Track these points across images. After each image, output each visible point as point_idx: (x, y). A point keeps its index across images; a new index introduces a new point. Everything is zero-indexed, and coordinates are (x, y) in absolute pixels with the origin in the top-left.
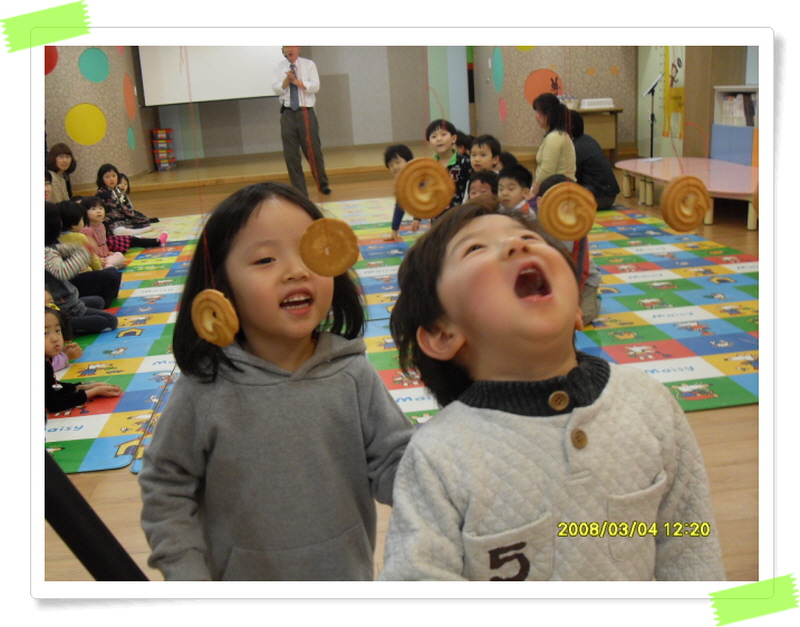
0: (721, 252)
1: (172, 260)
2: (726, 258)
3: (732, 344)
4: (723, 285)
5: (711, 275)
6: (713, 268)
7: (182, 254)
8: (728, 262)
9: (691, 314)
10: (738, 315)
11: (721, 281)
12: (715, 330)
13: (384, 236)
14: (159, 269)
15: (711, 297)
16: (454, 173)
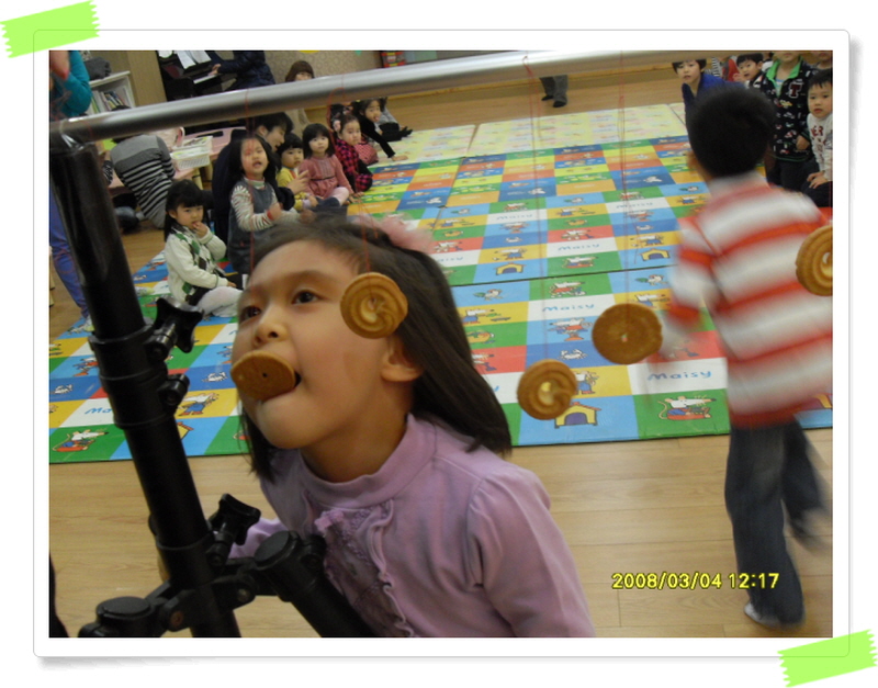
1: (402, 188)
7: (413, 181)
13: (640, 159)
14: (388, 200)
16: (795, 87)
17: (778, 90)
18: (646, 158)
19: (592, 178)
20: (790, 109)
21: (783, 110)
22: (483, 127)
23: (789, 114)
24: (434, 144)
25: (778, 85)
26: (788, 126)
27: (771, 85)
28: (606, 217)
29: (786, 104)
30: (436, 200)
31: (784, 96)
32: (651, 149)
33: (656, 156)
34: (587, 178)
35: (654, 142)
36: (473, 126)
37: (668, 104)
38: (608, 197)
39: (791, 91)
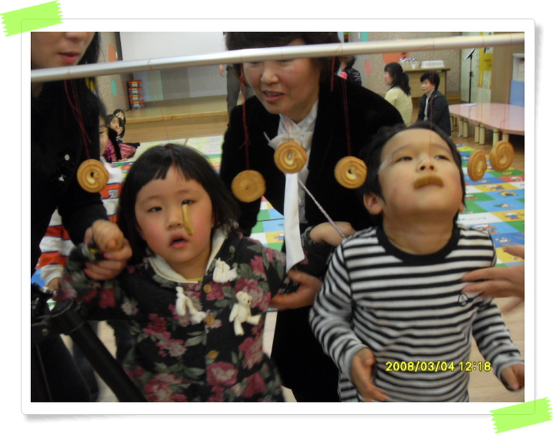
0: (511, 173)
2: (513, 178)
3: (510, 240)
4: (509, 198)
5: (501, 190)
6: (504, 185)
8: (514, 181)
9: (485, 218)
10: (516, 220)
11: (508, 195)
12: (500, 231)
15: (500, 206)
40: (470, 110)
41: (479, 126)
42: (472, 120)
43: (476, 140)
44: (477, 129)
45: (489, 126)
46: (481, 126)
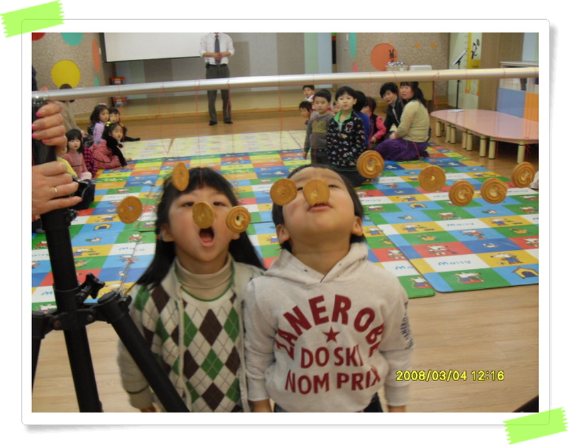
1: (127, 174)
3: (497, 246)
7: (134, 170)
9: (473, 224)
10: (503, 226)
12: (487, 236)
13: (272, 161)
14: (119, 181)
15: (487, 212)
16: (349, 126)
17: (340, 128)
18: (275, 161)
19: (243, 172)
20: (347, 139)
21: (343, 140)
22: (177, 140)
23: (346, 142)
24: (146, 149)
25: (340, 125)
26: (345, 149)
27: (336, 125)
28: (252, 193)
29: (345, 136)
30: (149, 182)
31: (343, 132)
32: (278, 156)
33: (281, 160)
34: (240, 171)
35: (280, 152)
36: (170, 140)
37: (288, 130)
38: (253, 182)
39: (347, 128)
40: (457, 116)
41: (467, 132)
42: (459, 126)
43: (464, 147)
44: (464, 135)
45: (477, 133)
46: (469, 132)
